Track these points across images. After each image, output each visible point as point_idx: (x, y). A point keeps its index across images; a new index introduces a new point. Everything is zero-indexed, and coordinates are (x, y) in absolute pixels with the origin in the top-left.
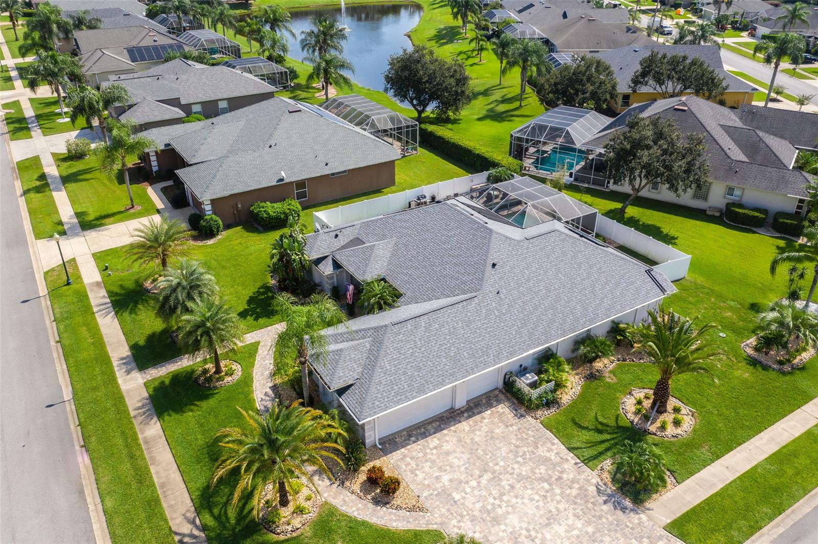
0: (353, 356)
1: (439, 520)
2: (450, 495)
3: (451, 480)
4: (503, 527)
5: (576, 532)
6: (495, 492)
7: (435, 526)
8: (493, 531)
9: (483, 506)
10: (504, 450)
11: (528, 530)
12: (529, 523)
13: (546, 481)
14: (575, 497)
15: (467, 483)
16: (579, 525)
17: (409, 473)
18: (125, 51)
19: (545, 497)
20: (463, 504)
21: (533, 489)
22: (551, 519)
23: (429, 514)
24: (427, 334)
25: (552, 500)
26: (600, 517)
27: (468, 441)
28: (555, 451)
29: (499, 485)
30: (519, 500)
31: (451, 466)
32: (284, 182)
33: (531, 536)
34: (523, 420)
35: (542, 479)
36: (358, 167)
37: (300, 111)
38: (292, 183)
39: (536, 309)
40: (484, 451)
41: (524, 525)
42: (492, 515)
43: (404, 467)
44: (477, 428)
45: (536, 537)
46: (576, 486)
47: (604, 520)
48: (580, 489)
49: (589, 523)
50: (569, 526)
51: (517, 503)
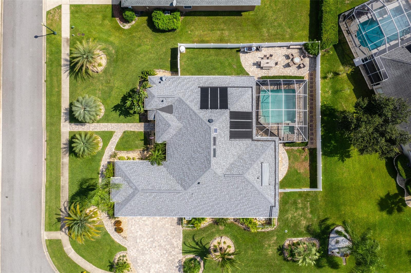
1: (128, 245)
2: (137, 239)
3: (140, 235)
4: (143, 257)
5: (161, 269)
6: (149, 246)
7: (126, 246)
8: (140, 257)
9: (143, 248)
10: (163, 233)
11: (149, 262)
12: (151, 260)
13: (166, 251)
14: (170, 260)
15: (144, 238)
16: (163, 268)
17: (130, 225)
19: (162, 255)
20: (138, 244)
21: (160, 251)
22: (158, 262)
23: (127, 242)
25: (163, 257)
26: (171, 269)
27: (155, 224)
28: (178, 243)
29: (152, 244)
30: (154, 252)
31: (144, 230)
33: (148, 263)
34: (178, 226)
35: (166, 250)
39: (204, 204)
40: (157, 230)
41: (149, 259)
42: (143, 252)
43: (130, 222)
44: (162, 220)
45: (150, 264)
46: (173, 257)
47: (171, 271)
48: (173, 258)
49: (166, 269)
50: (161, 266)
51: (153, 252)
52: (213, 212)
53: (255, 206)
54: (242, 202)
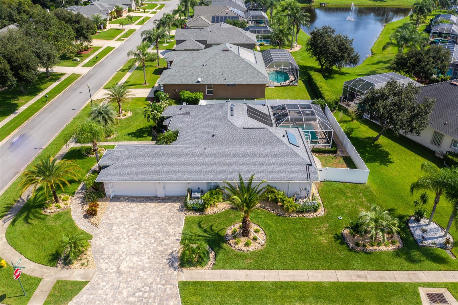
0: (117, 154)
1: (97, 233)
2: (113, 226)
3: (120, 221)
4: (116, 247)
5: (140, 263)
6: (130, 233)
7: (93, 234)
8: (110, 246)
9: (119, 236)
10: (156, 220)
11: (123, 253)
12: (127, 250)
14: (158, 251)
15: (125, 225)
16: (145, 261)
17: (109, 212)
18: (211, 18)
19: (147, 245)
20: (113, 231)
21: (145, 239)
22: (138, 253)
23: (97, 229)
24: (154, 156)
25: (147, 247)
26: (158, 263)
27: (147, 211)
28: (176, 230)
29: (135, 231)
30: (135, 241)
31: (127, 217)
32: (200, 83)
33: (121, 255)
34: (180, 213)
35: (155, 238)
36: (241, 83)
37: (229, 51)
38: (205, 85)
39: (219, 163)
40: (147, 217)
41: (124, 250)
42: (118, 240)
43: (111, 209)
44: (157, 207)
45: (123, 257)
46: (165, 247)
47: (158, 265)
48: (165, 249)
49: (150, 262)
50: (141, 259)
51: (133, 241)
52: (231, 173)
53: (286, 165)
54: (267, 158)
